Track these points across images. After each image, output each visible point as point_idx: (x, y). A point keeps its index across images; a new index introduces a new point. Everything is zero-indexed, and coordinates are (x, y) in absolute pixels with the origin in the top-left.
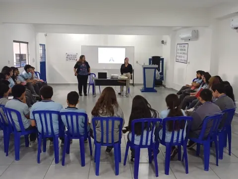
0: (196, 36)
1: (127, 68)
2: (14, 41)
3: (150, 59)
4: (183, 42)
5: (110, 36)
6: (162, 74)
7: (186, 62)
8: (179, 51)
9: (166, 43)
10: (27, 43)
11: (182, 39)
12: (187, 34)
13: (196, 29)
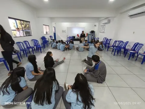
0: (109, 22)
1: (83, 35)
2: (44, 25)
3: (90, 32)
4: (103, 25)
6: (94, 37)
7: (104, 32)
8: (101, 29)
10: (49, 26)
11: (103, 24)
12: (106, 21)
13: (110, 19)
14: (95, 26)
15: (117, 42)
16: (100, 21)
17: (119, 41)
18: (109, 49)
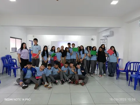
0: (112, 34)
2: (11, 37)
3: (86, 48)
4: (104, 38)
5: (65, 36)
8: (102, 43)
9: (94, 40)
10: (21, 39)
11: (104, 36)
12: (107, 33)
13: (112, 30)
14: (92, 39)
15: (132, 64)
16: (99, 33)
17: (134, 63)
18: (120, 76)
